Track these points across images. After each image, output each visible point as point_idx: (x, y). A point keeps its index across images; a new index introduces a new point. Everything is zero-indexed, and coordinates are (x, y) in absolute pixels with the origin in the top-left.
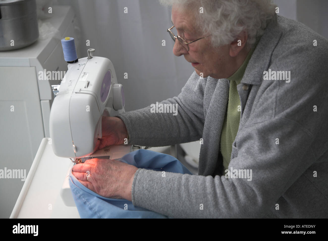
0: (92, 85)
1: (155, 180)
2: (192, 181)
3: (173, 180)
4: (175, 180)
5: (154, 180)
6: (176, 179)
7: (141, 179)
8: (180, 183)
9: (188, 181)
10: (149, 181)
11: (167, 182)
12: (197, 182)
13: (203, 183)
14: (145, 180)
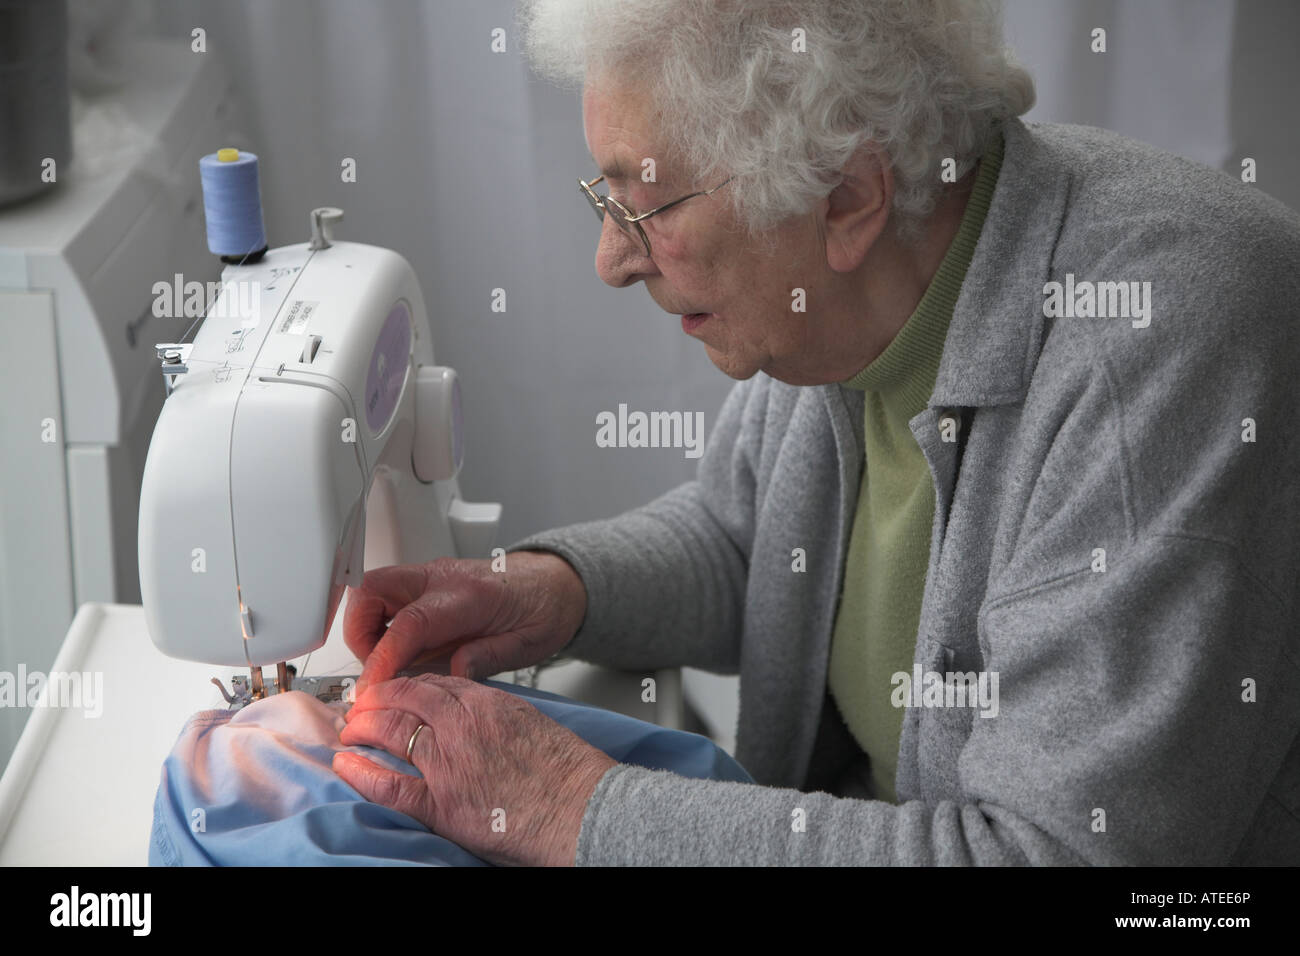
0: (331, 352)
1: (675, 834)
2: (834, 838)
3: (750, 831)
4: (759, 836)
5: (671, 831)
6: (765, 826)
7: (612, 828)
8: (783, 847)
9: (819, 840)
10: (647, 838)
11: (726, 843)
12: (858, 842)
13: (882, 851)
14: (631, 832)
